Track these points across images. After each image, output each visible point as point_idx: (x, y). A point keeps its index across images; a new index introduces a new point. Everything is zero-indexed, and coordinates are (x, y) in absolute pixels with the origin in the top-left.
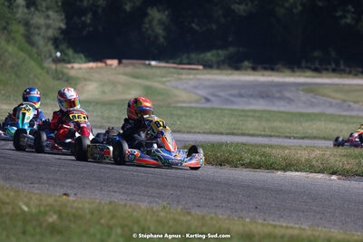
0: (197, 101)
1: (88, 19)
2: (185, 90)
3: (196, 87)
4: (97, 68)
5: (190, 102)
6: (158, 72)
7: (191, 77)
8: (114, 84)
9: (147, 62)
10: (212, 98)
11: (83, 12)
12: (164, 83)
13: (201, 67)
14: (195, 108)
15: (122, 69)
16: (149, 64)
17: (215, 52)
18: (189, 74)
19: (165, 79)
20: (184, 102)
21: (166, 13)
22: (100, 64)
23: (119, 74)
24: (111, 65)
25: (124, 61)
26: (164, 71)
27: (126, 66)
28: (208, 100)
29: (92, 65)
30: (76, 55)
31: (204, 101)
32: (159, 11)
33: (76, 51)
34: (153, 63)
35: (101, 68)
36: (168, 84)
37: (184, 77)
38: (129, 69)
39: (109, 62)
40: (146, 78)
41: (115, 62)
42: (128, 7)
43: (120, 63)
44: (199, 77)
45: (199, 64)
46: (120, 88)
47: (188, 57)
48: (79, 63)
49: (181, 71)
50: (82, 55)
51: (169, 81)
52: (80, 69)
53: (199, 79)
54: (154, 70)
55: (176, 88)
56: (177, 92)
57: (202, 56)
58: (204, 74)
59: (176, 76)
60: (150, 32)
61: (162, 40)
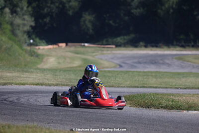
0: (115, 67)
1: (47, 20)
2: (106, 60)
3: (112, 58)
4: (53, 48)
5: (111, 68)
6: (89, 50)
7: (109, 52)
8: (65, 58)
9: (83, 44)
10: (123, 65)
11: (45, 16)
12: (93, 56)
13: (114, 46)
14: (117, 71)
15: (68, 49)
16: (84, 46)
17: (122, 37)
18: (108, 51)
19: (94, 54)
20: (107, 68)
21: (94, 16)
22: (55, 46)
23: (67, 52)
24: (61, 47)
25: (69, 44)
26: (93, 49)
27: (70, 47)
28: (121, 66)
29: (50, 47)
30: (41, 41)
31: (118, 66)
32: (89, 14)
33: (41, 39)
34: (86, 45)
35: (56, 48)
36: (96, 57)
37: (105, 52)
38: (72, 49)
39: (60, 45)
40: (83, 53)
41: (63, 45)
42: (70, 13)
43: (67, 45)
44: (114, 52)
45: (113, 44)
46: (68, 60)
47: (107, 41)
48: (42, 46)
49: (103, 49)
50: (44, 41)
51: (96, 55)
52: (43, 49)
53: (114, 54)
54: (87, 49)
55: (101, 59)
56: (102, 62)
57: (115, 40)
58: (116, 50)
59: (100, 52)
60: (84, 27)
61: (91, 31)
